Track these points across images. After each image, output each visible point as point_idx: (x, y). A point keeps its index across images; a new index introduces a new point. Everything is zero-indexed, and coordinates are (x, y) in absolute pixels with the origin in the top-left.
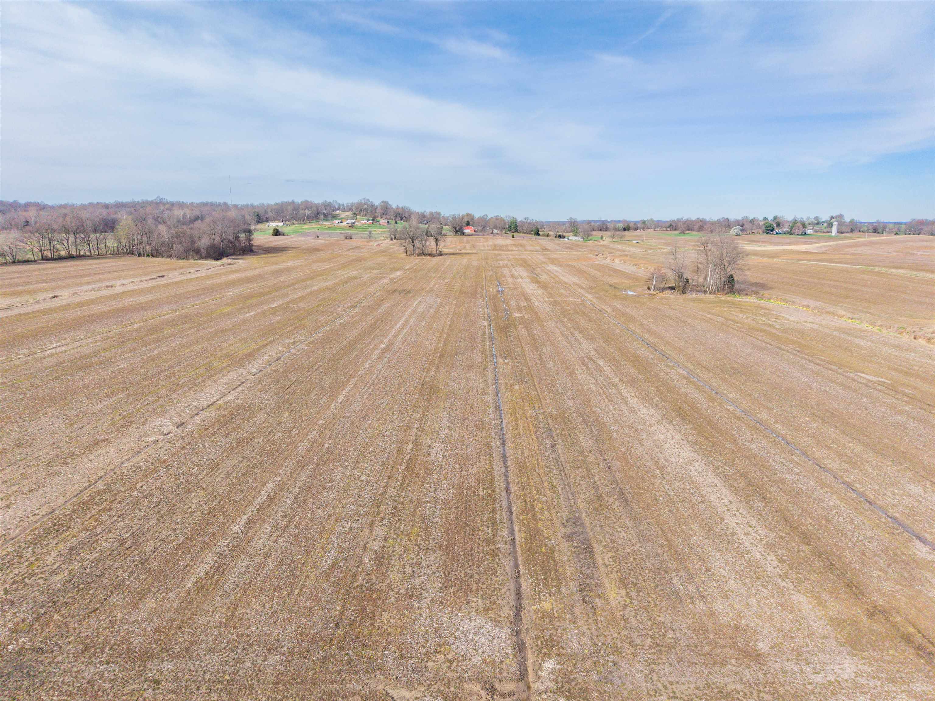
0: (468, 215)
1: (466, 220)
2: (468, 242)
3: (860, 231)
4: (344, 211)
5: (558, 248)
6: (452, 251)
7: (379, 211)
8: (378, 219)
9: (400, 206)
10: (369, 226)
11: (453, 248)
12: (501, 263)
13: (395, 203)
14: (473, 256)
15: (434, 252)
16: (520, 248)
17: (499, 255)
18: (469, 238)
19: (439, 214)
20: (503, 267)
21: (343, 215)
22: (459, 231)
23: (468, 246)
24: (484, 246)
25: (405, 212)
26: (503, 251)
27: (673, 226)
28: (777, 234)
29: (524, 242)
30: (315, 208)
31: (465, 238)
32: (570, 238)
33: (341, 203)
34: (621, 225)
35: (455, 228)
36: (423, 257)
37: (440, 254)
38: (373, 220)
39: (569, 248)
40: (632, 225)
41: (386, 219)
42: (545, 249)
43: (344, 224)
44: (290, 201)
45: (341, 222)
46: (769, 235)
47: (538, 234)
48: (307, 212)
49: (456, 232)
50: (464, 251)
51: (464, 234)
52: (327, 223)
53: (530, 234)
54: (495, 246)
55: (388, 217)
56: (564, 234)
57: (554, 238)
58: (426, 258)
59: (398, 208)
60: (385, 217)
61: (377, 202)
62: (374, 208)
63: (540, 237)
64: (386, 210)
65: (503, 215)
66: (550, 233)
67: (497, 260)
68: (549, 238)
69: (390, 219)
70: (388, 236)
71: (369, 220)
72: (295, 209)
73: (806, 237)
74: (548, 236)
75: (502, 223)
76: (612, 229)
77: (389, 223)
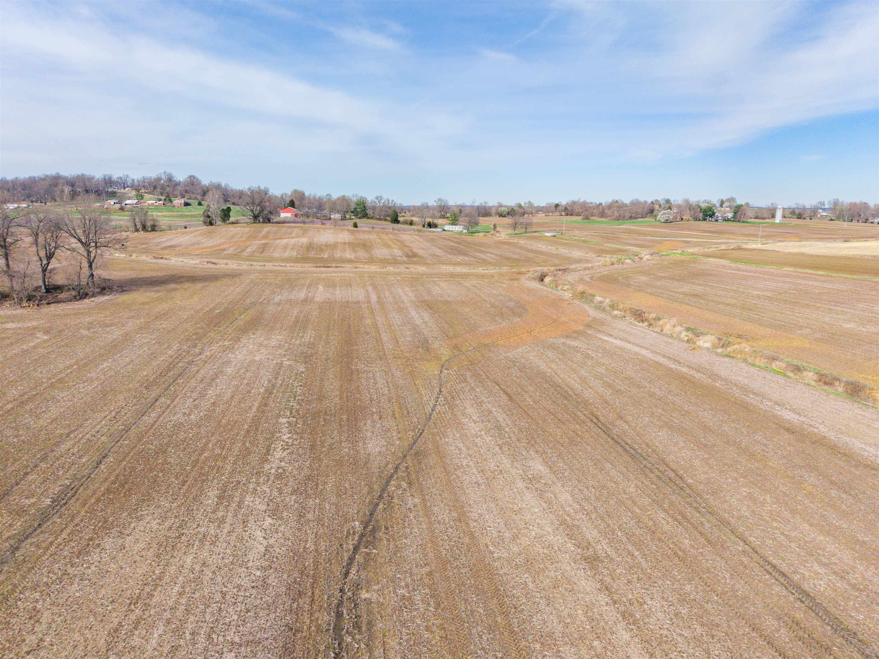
8: (172, 199)
32: (446, 228)
38: (165, 200)
47: (396, 221)
53: (385, 220)
56: (436, 221)
57: (420, 227)
63: (399, 225)
66: (415, 219)
68: (414, 227)
71: (159, 200)
74: (411, 223)
75: (345, 204)
76: (493, 214)
77: (187, 204)
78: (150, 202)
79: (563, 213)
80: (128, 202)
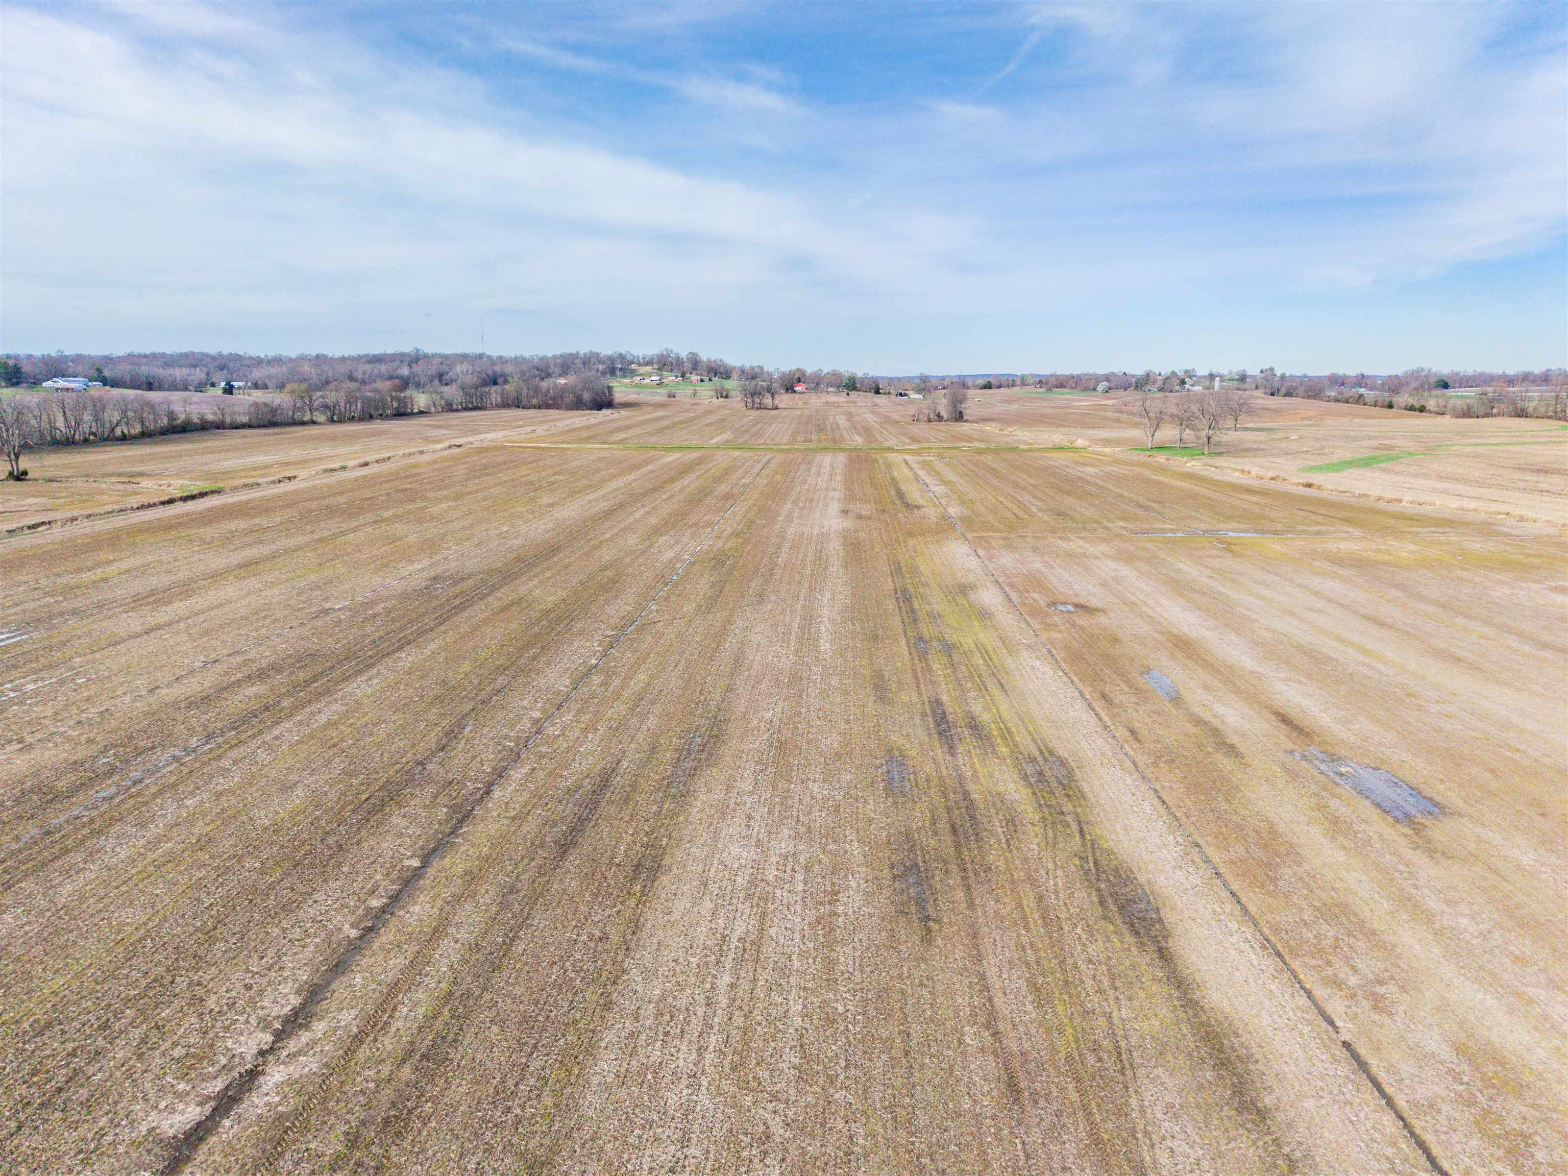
0: (798, 370)
1: (797, 376)
2: (799, 399)
4: (640, 365)
5: (889, 404)
6: (786, 406)
7: (688, 366)
8: (688, 375)
9: (712, 359)
10: (679, 383)
11: (787, 404)
12: (828, 413)
13: (705, 356)
14: (805, 410)
15: (771, 406)
16: (851, 404)
17: (829, 408)
18: (801, 395)
19: (761, 368)
20: (830, 415)
21: (643, 370)
22: (790, 389)
23: (800, 403)
24: (816, 403)
25: (720, 366)
26: (834, 407)
27: (1042, 382)
28: (1145, 389)
29: (858, 399)
30: (608, 362)
31: (796, 396)
32: (911, 396)
33: (635, 354)
34: (981, 382)
35: (786, 386)
36: (762, 410)
37: (776, 408)
38: (683, 376)
40: (993, 381)
41: (697, 374)
42: (875, 405)
43: (647, 381)
44: (574, 352)
45: (644, 379)
46: (1138, 392)
47: (877, 392)
49: (787, 389)
50: (796, 406)
51: (795, 391)
52: (626, 380)
53: (869, 392)
54: (827, 403)
55: (700, 373)
56: (907, 392)
57: (894, 396)
58: (764, 412)
59: (709, 361)
60: (695, 372)
61: (684, 354)
62: (679, 362)
63: (877, 395)
64: (696, 364)
65: (842, 370)
67: (826, 411)
68: (889, 396)
69: (702, 374)
70: (712, 394)
71: (677, 377)
72: (584, 363)
74: (889, 393)
75: (839, 379)
76: (971, 387)
77: (702, 381)
78: (671, 378)
79: (1038, 386)
80: (653, 378)
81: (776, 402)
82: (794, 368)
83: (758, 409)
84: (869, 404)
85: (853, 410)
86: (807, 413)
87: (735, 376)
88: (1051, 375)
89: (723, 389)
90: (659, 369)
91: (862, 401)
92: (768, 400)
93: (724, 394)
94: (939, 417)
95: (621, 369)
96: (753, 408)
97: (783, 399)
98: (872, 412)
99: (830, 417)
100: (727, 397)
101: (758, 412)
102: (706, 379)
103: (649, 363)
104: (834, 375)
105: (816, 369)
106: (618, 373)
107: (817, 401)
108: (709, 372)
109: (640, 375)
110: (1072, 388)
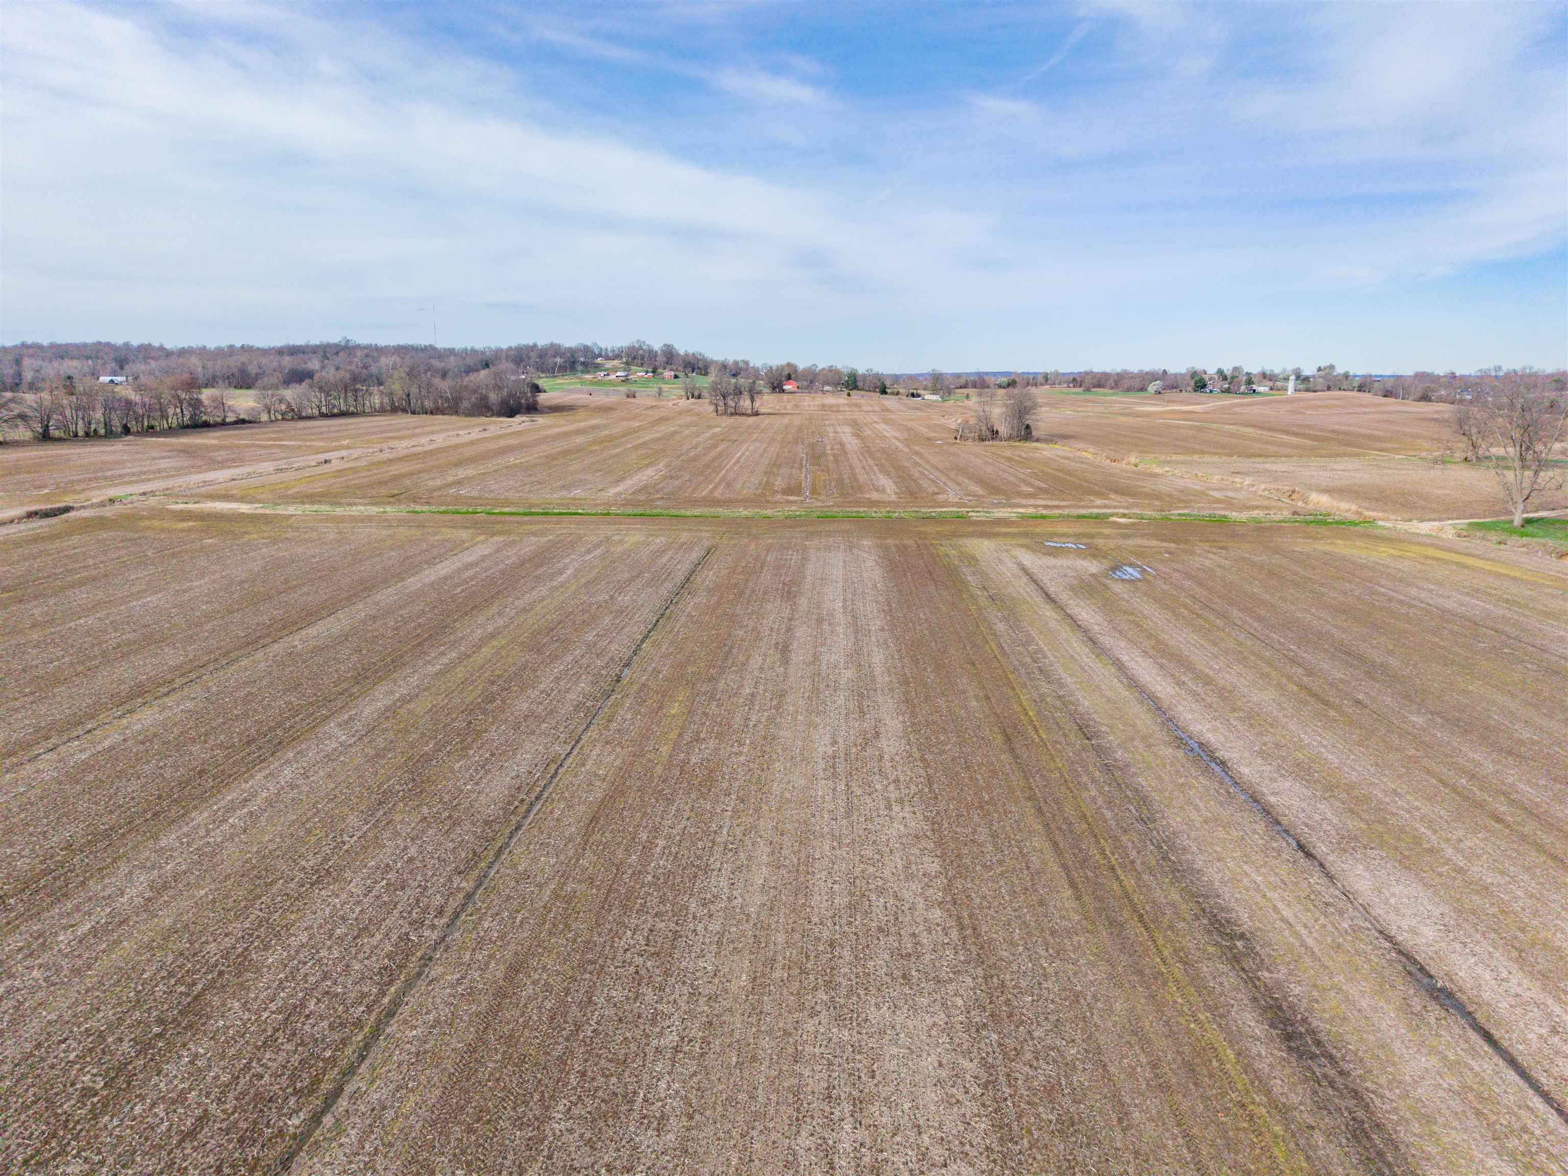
0: (789, 365)
1: (787, 373)
2: (789, 401)
3: (1340, 389)
4: (608, 358)
5: (902, 408)
6: (769, 411)
7: (661, 359)
8: (660, 371)
9: (691, 351)
10: (648, 380)
11: (771, 408)
12: (827, 422)
13: (683, 348)
14: (795, 417)
15: (750, 411)
16: (854, 408)
17: (827, 415)
18: (790, 396)
19: (746, 363)
20: (829, 425)
21: (609, 364)
22: (777, 387)
23: (789, 406)
24: (809, 406)
25: (698, 360)
26: (833, 411)
27: (1076, 381)
28: (1211, 392)
29: (862, 401)
30: (569, 355)
31: (785, 396)
32: (926, 397)
33: (603, 346)
34: (1004, 380)
35: (773, 384)
36: (737, 417)
37: (756, 414)
38: (654, 372)
39: (917, 409)
41: (672, 370)
42: (886, 410)
43: (612, 377)
44: (531, 344)
45: (608, 375)
46: (1198, 393)
47: (884, 392)
48: (559, 360)
49: (774, 388)
50: (783, 411)
51: (783, 391)
52: (588, 376)
53: (875, 391)
54: (823, 406)
55: (675, 368)
56: (919, 392)
57: (904, 397)
58: (740, 419)
59: (687, 355)
60: (669, 367)
61: (657, 347)
62: (652, 355)
63: (884, 396)
64: (670, 356)
65: (839, 366)
66: (901, 390)
67: (823, 420)
68: (899, 396)
69: (677, 370)
70: (683, 394)
71: (647, 372)
72: (540, 357)
73: (1255, 395)
74: (898, 394)
75: (837, 376)
76: (992, 386)
77: (676, 377)
78: (639, 374)
79: (1071, 385)
80: (619, 374)
81: (757, 404)
82: (784, 362)
83: (732, 414)
84: (877, 409)
85: (858, 416)
86: (797, 421)
87: (713, 371)
88: (1087, 373)
89: (694, 388)
90: (627, 363)
91: (869, 402)
92: (746, 403)
93: (696, 394)
94: (994, 434)
95: (583, 363)
96: (725, 413)
97: (768, 401)
98: (886, 421)
99: (830, 429)
100: (699, 397)
101: (731, 420)
102: (681, 375)
103: (617, 356)
104: (830, 371)
105: (810, 365)
106: (580, 368)
107: (811, 403)
108: (685, 367)
109: (605, 370)
110: (1112, 388)
